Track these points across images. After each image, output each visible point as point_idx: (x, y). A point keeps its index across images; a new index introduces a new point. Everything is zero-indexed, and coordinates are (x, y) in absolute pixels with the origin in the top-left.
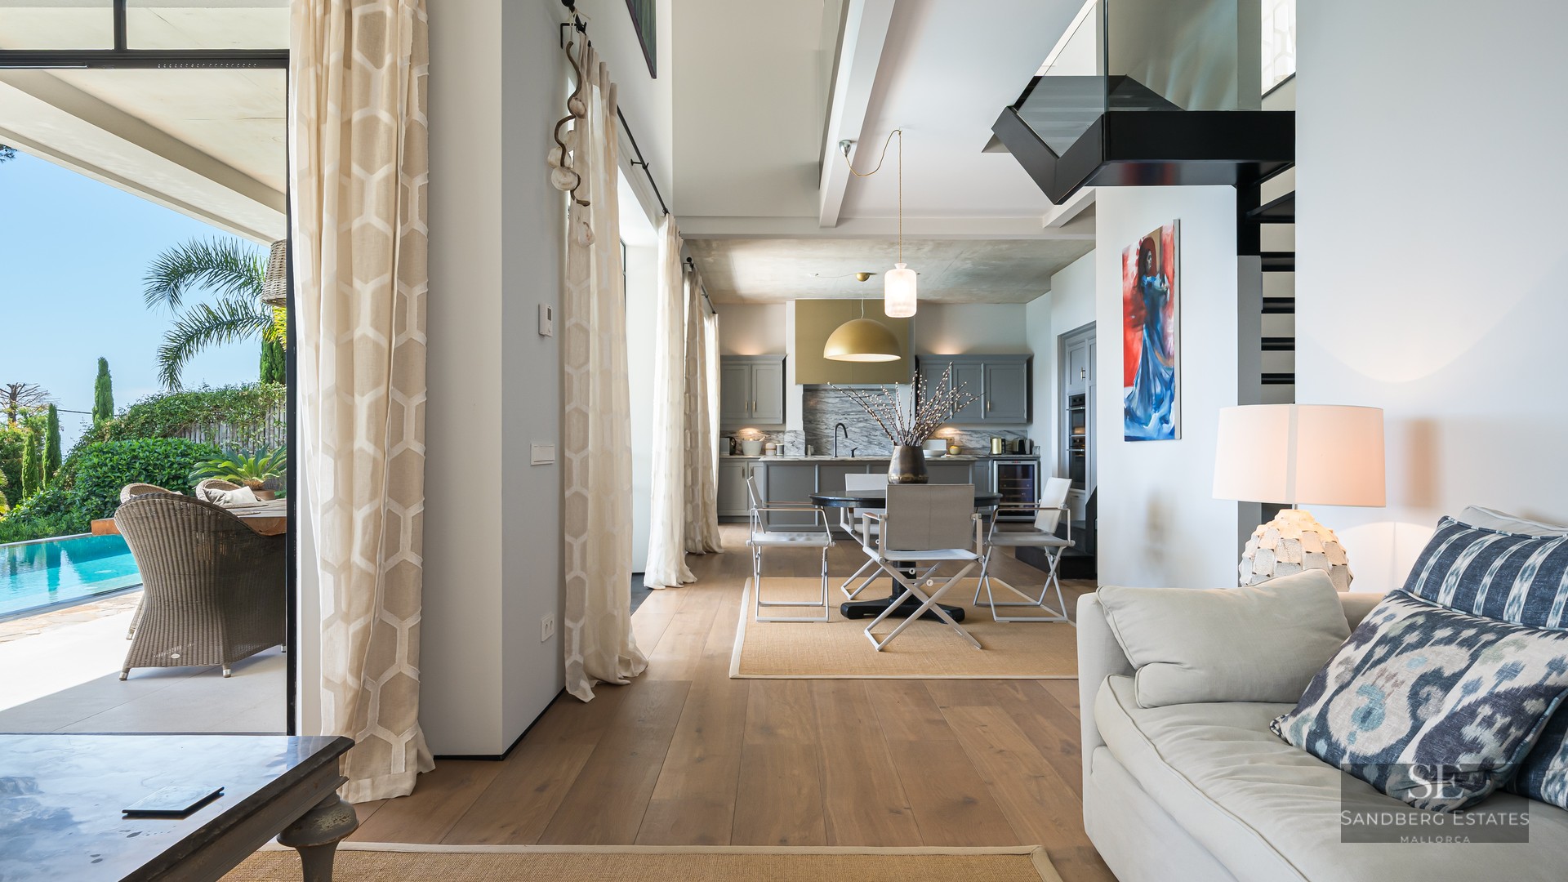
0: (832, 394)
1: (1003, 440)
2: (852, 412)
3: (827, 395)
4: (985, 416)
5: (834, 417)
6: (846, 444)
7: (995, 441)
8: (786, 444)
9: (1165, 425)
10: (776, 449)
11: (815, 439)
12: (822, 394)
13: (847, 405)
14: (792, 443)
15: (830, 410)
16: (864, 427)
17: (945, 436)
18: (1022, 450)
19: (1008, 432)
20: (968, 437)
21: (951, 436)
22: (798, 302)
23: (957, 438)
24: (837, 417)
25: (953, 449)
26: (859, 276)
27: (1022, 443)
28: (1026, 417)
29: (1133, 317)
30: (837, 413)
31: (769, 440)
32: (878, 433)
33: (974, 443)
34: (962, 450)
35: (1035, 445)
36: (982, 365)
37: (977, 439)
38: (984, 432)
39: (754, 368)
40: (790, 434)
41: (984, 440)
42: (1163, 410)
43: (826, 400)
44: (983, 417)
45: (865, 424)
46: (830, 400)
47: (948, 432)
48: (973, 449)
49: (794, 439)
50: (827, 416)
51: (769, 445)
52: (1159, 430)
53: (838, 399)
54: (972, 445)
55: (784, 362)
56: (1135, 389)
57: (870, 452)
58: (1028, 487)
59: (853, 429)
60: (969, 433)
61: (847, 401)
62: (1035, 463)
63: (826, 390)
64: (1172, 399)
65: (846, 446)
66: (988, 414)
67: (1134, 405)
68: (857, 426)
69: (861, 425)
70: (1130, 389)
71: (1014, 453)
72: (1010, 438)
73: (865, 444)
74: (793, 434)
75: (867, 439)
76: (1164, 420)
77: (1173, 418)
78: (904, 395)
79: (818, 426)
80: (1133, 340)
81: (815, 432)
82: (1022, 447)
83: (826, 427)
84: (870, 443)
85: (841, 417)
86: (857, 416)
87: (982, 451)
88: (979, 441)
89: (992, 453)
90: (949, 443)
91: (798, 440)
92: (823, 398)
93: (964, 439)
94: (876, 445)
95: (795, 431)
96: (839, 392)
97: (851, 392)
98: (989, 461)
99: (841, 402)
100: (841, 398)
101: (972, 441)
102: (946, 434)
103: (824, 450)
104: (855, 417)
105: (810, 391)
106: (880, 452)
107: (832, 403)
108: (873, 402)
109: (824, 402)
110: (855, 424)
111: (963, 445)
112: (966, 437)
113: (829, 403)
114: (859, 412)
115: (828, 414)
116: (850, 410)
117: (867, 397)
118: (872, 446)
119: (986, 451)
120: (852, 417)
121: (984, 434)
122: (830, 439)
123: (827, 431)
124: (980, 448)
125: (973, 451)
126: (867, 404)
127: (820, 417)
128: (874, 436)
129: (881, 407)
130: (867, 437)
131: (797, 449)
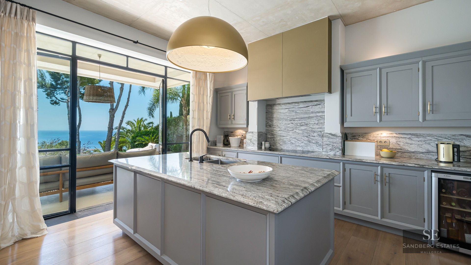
0: (283, 106)
1: (457, 146)
2: (296, 118)
3: (280, 107)
4: (424, 119)
5: (285, 122)
6: (292, 141)
7: (442, 147)
12: (276, 107)
13: (293, 114)
14: (250, 140)
15: (282, 117)
16: (305, 129)
19: (468, 136)
20: (408, 141)
21: (385, 139)
23: (392, 141)
24: (287, 122)
25: (385, 152)
30: (286, 120)
32: (315, 134)
33: (413, 146)
37: (420, 143)
38: (429, 135)
39: (234, 93)
41: (429, 144)
43: (280, 111)
44: (421, 120)
45: (306, 128)
46: (282, 111)
48: (413, 152)
49: (251, 137)
50: (280, 122)
53: (287, 110)
57: (309, 149)
59: (297, 131)
60: (408, 136)
61: (293, 111)
63: (279, 104)
65: (292, 143)
66: (427, 118)
68: (300, 129)
69: (303, 128)
73: (306, 142)
74: (251, 134)
75: (307, 139)
79: (275, 129)
81: (273, 133)
83: (279, 129)
84: (310, 142)
85: (289, 122)
86: (300, 122)
87: (424, 155)
88: (422, 145)
89: (437, 160)
90: (380, 146)
91: (254, 138)
92: (278, 110)
93: (400, 142)
94: (313, 143)
95: (253, 132)
96: (288, 105)
97: (296, 104)
98: (426, 173)
99: (289, 111)
100: (290, 109)
101: (411, 144)
102: (381, 137)
103: (278, 145)
104: (299, 122)
105: (270, 106)
106: (317, 149)
107: (284, 113)
108: (312, 110)
109: (279, 112)
110: (299, 127)
111: (399, 148)
112: (404, 140)
113: (282, 113)
114: (302, 118)
115: (280, 120)
116: (295, 117)
117: (307, 107)
118: (311, 144)
119: (430, 156)
120: (296, 122)
121: (428, 138)
122: (282, 138)
123: (280, 132)
124: (422, 153)
125: (413, 154)
126: (307, 112)
127: (276, 123)
128: (313, 136)
129: (318, 114)
130: (307, 137)
131: (253, 145)
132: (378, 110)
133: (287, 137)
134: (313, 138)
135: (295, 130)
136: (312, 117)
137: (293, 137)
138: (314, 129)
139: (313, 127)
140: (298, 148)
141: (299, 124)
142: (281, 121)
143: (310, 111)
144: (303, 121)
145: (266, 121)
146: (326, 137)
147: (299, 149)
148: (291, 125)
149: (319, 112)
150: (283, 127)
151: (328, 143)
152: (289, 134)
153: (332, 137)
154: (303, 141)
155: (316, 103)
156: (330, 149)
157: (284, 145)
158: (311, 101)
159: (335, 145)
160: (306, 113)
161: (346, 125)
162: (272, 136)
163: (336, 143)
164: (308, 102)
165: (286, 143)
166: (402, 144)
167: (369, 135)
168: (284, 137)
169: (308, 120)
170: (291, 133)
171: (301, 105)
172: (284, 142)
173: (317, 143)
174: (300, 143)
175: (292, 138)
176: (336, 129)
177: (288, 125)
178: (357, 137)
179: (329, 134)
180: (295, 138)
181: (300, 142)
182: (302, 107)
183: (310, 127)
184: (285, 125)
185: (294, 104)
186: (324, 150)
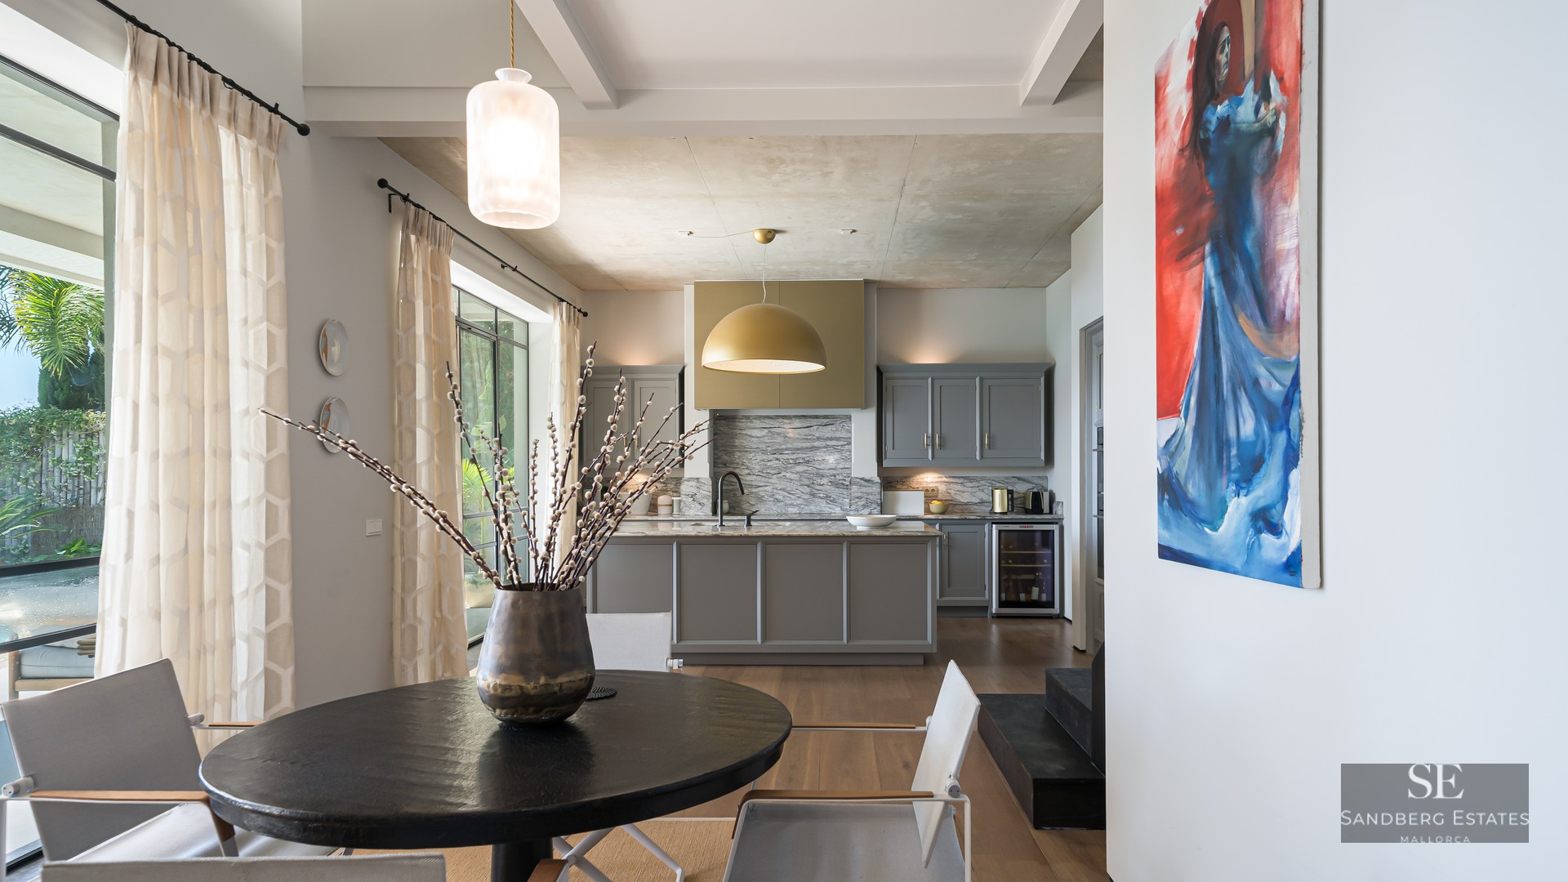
0: (757, 423)
1: (1010, 492)
2: (786, 449)
3: (750, 425)
4: (982, 457)
5: (760, 457)
6: (777, 496)
7: (997, 493)
8: (683, 498)
9: (1267, 538)
10: (672, 505)
11: (732, 490)
12: (742, 424)
13: (779, 439)
14: (693, 496)
15: (754, 446)
16: (804, 472)
17: (925, 485)
18: (1037, 508)
19: (1019, 479)
20: (959, 487)
21: (932, 485)
22: (699, 286)
23: (942, 488)
24: (765, 457)
25: (935, 505)
26: (758, 236)
27: (1037, 497)
28: (1043, 457)
29: (1179, 231)
30: (764, 452)
31: (664, 492)
32: (825, 481)
33: (966, 495)
34: (948, 506)
35: (1057, 499)
36: (978, 379)
37: (973, 490)
38: (983, 479)
39: (637, 385)
40: (690, 483)
41: (983, 491)
42: (1264, 489)
43: (748, 432)
44: (978, 458)
45: (806, 468)
46: (755, 433)
47: (929, 479)
48: (966, 504)
49: (695, 490)
50: (750, 456)
51: (662, 500)
52: (1252, 549)
53: (766, 431)
54: (964, 498)
55: (682, 376)
56: (1183, 424)
57: (813, 508)
58: (1046, 564)
59: (788, 475)
60: (960, 481)
61: (779, 434)
62: (1055, 528)
63: (747, 417)
64: (1291, 459)
66: (987, 453)
67: (1181, 466)
68: (793, 470)
69: (800, 468)
70: (1171, 424)
71: (1027, 512)
72: (1021, 488)
73: (807, 497)
74: (693, 483)
75: (808, 490)
76: (1266, 521)
77: (1295, 518)
78: (863, 424)
79: (737, 470)
80: (1178, 294)
82: (1038, 503)
83: (748, 471)
84: (814, 495)
85: (771, 457)
86: (794, 456)
87: (977, 507)
88: (975, 492)
89: (992, 512)
90: (930, 495)
91: (702, 491)
92: (744, 430)
93: (951, 489)
94: (821, 498)
95: (697, 479)
96: (767, 421)
97: (786, 421)
98: (986, 526)
99: (770, 435)
100: (771, 430)
101: (964, 492)
102: (927, 482)
103: (745, 506)
104: (791, 457)
105: (725, 419)
106: (828, 509)
107: (758, 437)
108: (817, 435)
109: (746, 434)
110: (791, 468)
111: (950, 498)
112: (955, 486)
113: (753, 437)
114: (798, 449)
115: (750, 452)
116: (784, 447)
117: (807, 427)
118: (816, 499)
119: (984, 508)
120: (786, 457)
121: (982, 482)
122: (754, 490)
123: (749, 478)
124: (975, 504)
125: (965, 507)
126: (809, 437)
127: (739, 457)
128: (820, 485)
129: (829, 443)
130: (809, 486)
131: (700, 507)
132: (930, 442)
133: (766, 488)
134: (819, 487)
135: (783, 474)
136: (818, 448)
137: (780, 487)
138: (821, 471)
139: (819, 467)
140: (790, 509)
141: (791, 461)
142: (753, 454)
143: (813, 435)
144: (800, 455)
145: (714, 454)
146: (855, 484)
147: (792, 510)
148: (774, 463)
149: (831, 439)
150: (758, 467)
151: (859, 494)
152: (770, 481)
153: (866, 484)
154: (800, 494)
155: (825, 421)
156: (863, 505)
157: (759, 506)
158: (817, 417)
159: (871, 497)
160: (807, 439)
161: (886, 464)
162: (731, 487)
163: (871, 494)
164: (810, 417)
165: (763, 501)
166: (952, 492)
167: (911, 479)
168: (760, 488)
169: (810, 454)
170: (774, 480)
171: (797, 423)
172: (760, 499)
173: (828, 497)
174: (795, 499)
175: (777, 489)
176: (872, 472)
177: (769, 464)
178: (894, 484)
179: (862, 479)
180: (784, 490)
181: (793, 497)
182: (798, 426)
183: (815, 466)
184: (762, 463)
185: (781, 420)
186: (853, 507)
